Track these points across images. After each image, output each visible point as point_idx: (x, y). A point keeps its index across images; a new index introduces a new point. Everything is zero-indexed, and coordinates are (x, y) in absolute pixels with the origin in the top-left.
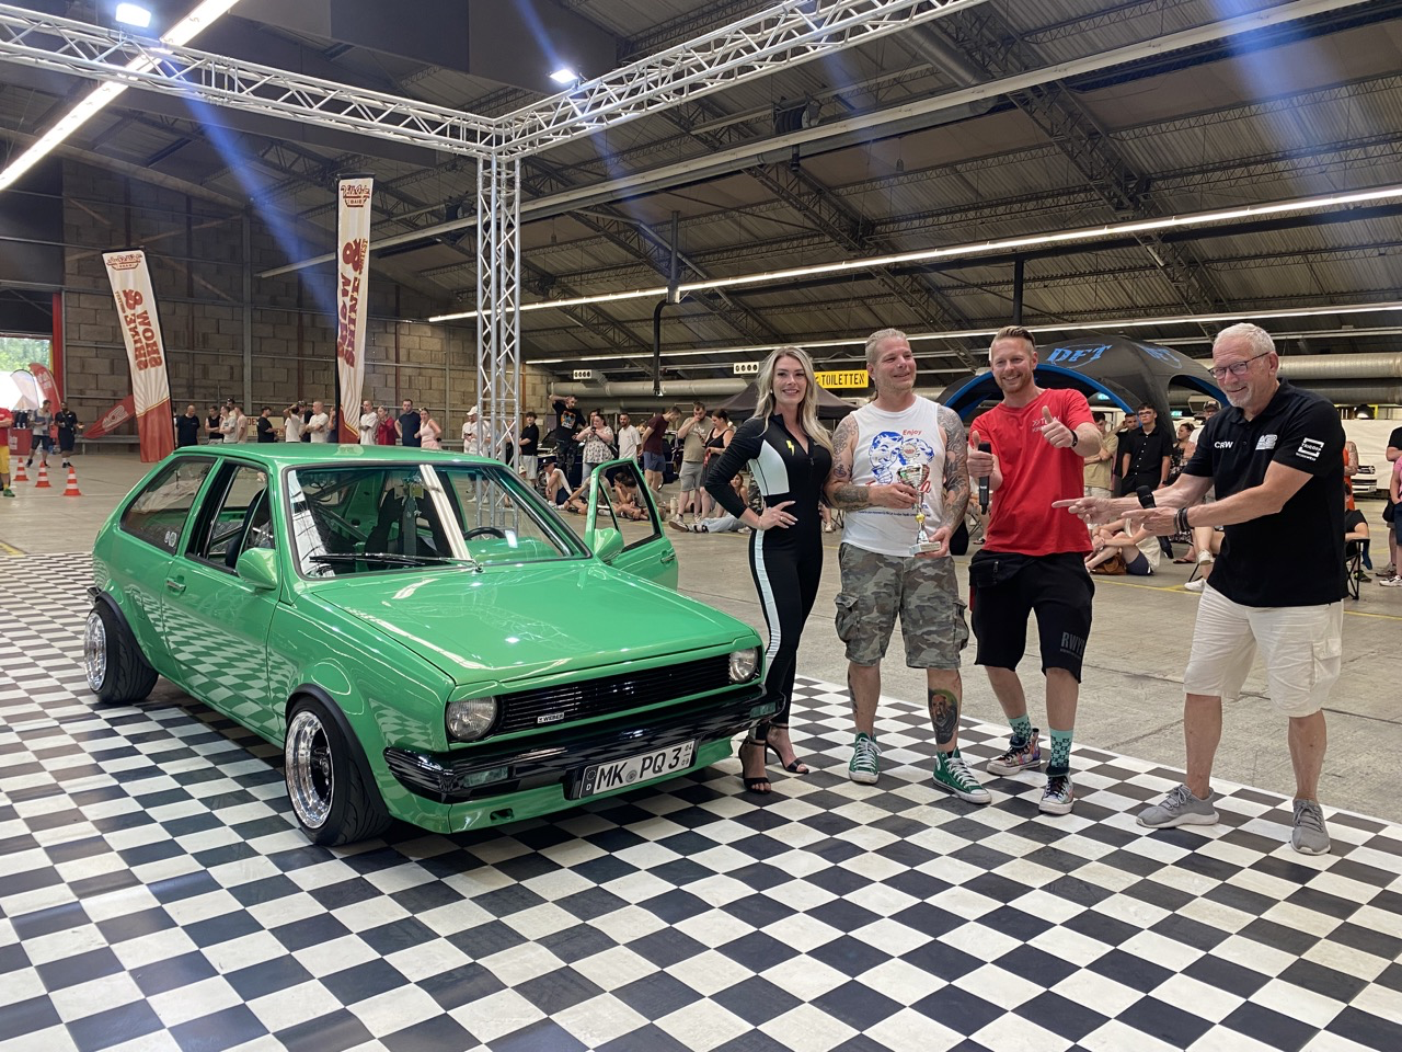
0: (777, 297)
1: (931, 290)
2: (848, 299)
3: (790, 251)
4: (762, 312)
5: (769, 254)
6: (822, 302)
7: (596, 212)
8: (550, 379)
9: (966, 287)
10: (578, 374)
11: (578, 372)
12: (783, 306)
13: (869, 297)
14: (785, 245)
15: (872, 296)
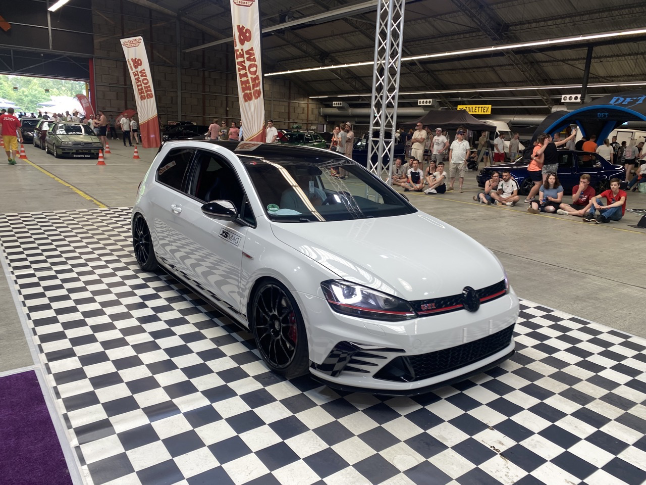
0: (446, 65)
1: (534, 63)
2: (485, 67)
3: (459, 40)
4: (437, 73)
5: (446, 42)
6: (470, 68)
7: (357, 18)
8: (320, 106)
9: (554, 61)
10: (335, 104)
11: (335, 102)
12: (448, 70)
13: (497, 66)
14: (456, 37)
15: (499, 66)
